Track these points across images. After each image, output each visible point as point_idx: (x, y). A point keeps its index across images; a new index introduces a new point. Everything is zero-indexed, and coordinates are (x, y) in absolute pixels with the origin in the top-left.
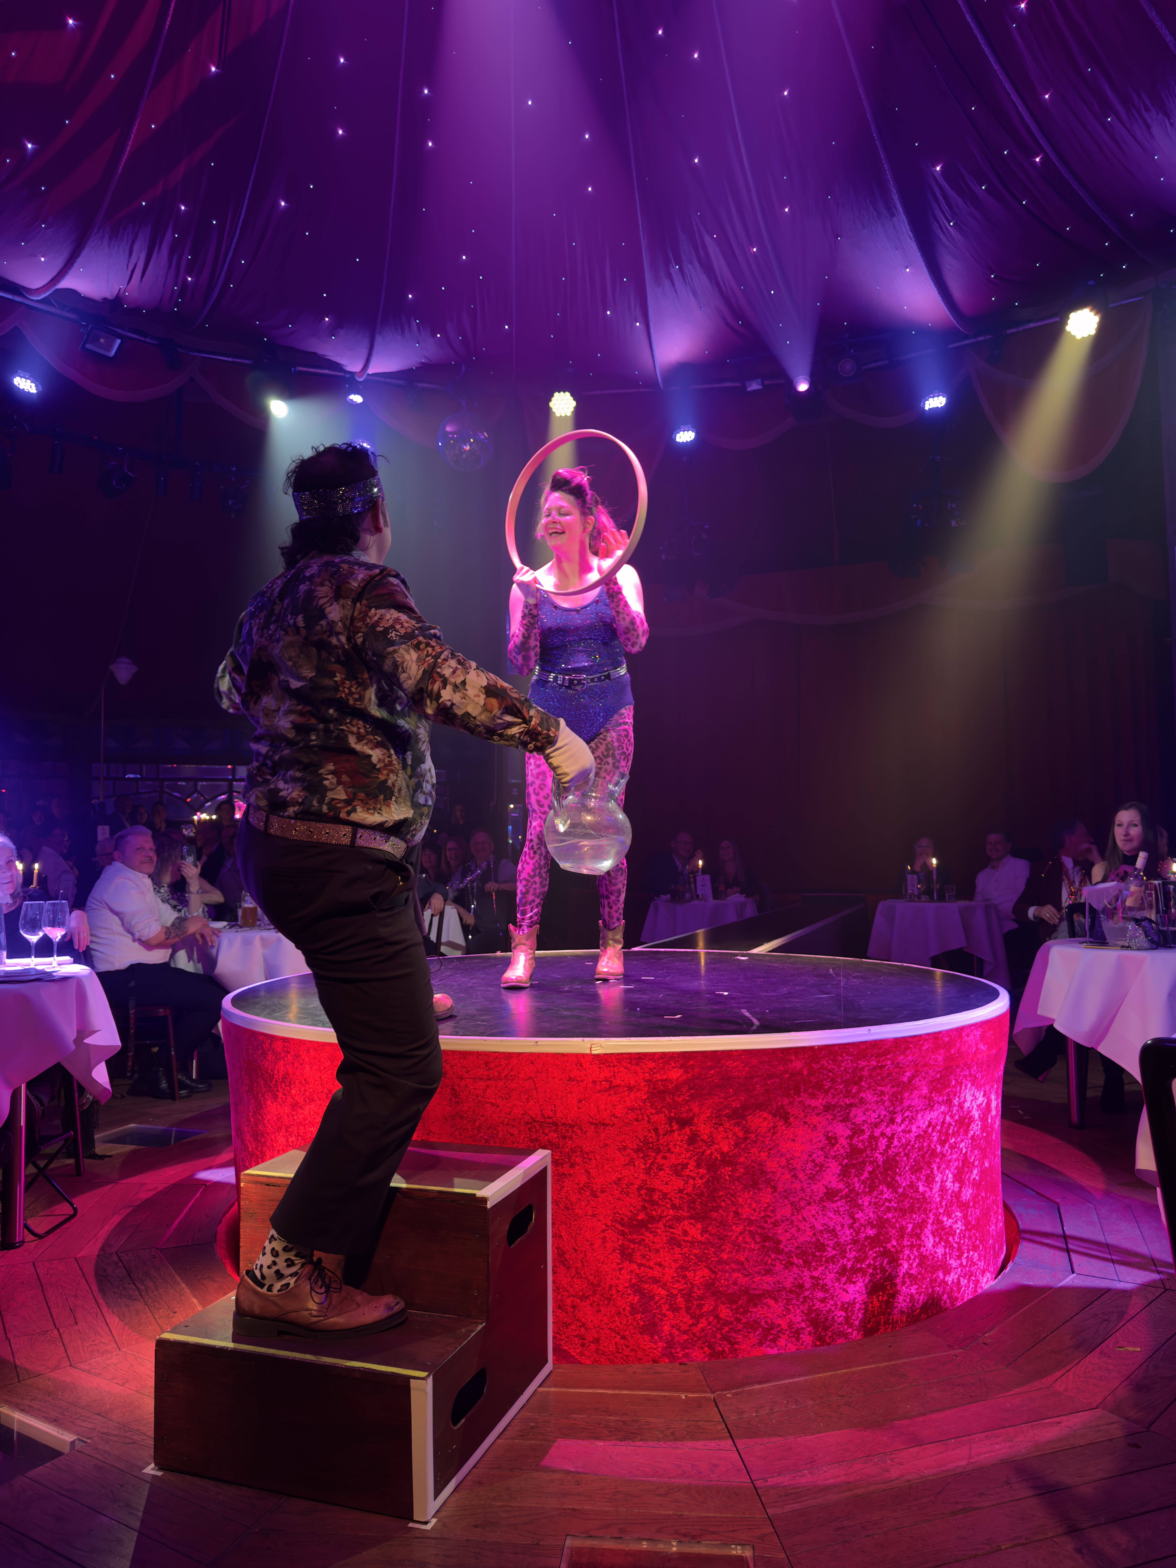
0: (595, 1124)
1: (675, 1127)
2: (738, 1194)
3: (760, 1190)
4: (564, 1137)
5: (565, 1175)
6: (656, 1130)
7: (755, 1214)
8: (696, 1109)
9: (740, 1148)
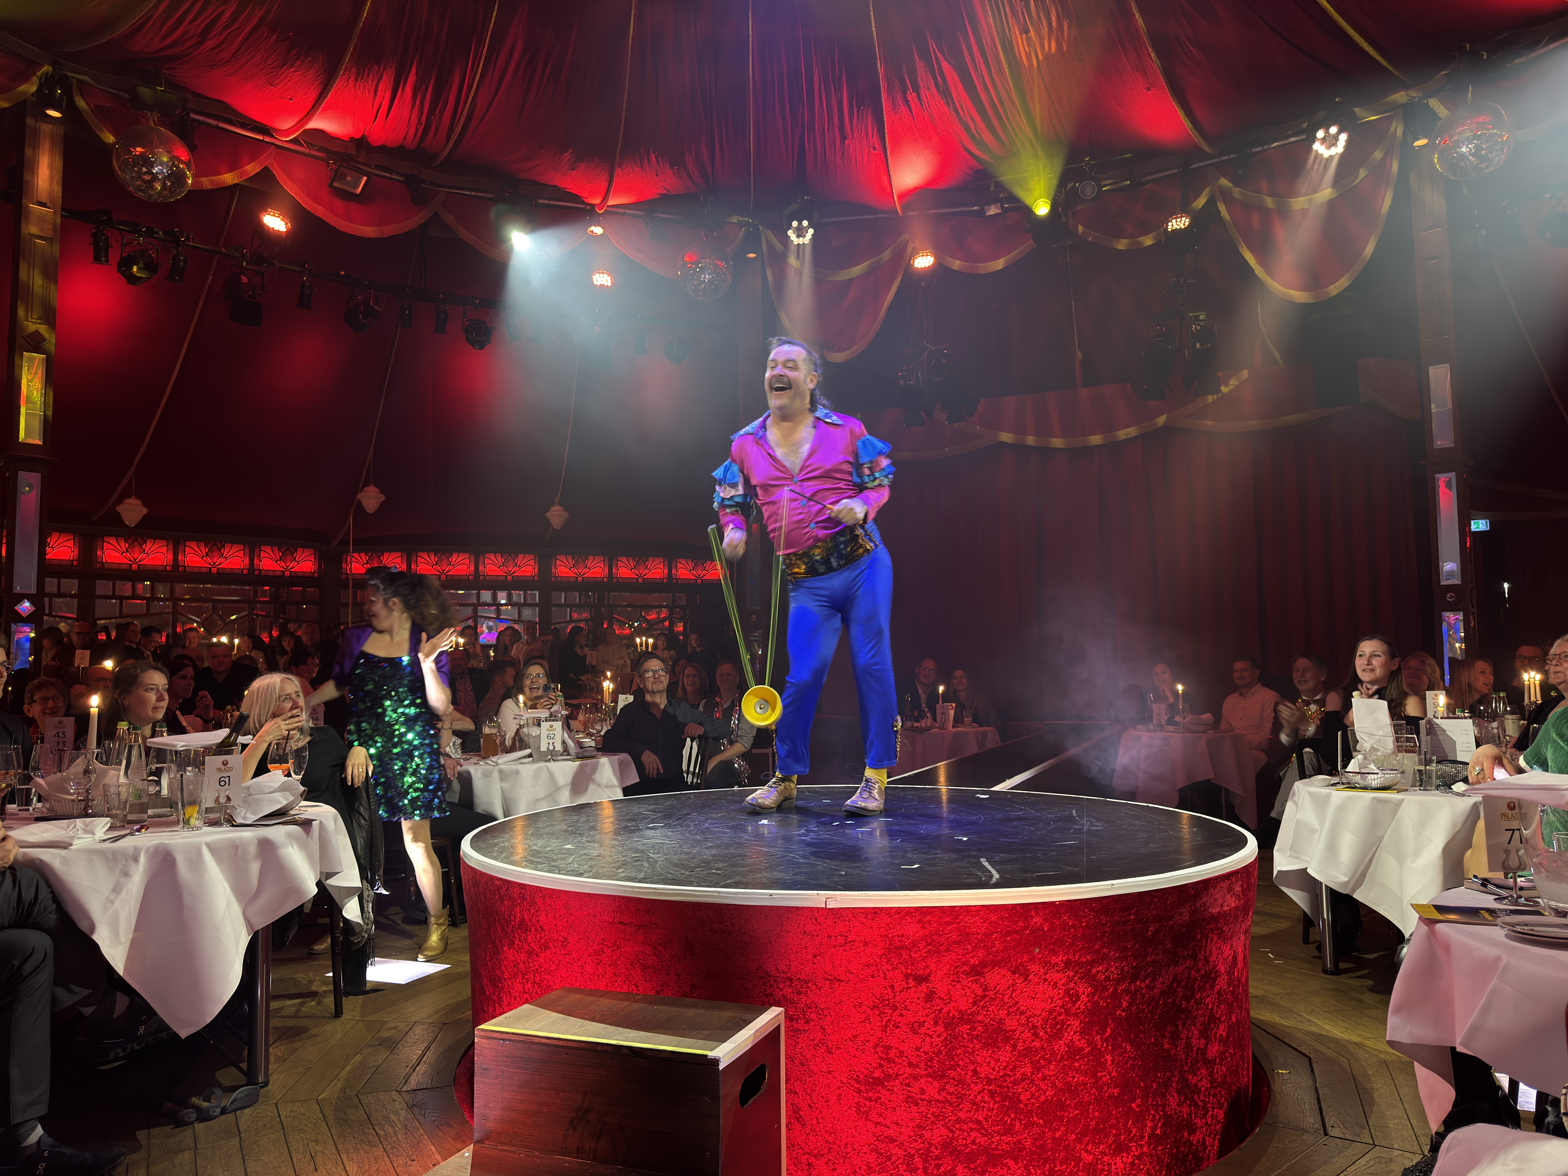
0: (829, 980)
1: (912, 983)
2: (977, 1052)
3: (999, 1048)
4: (799, 993)
5: (800, 1030)
6: (892, 987)
7: (994, 1073)
8: (933, 966)
9: (978, 1006)
